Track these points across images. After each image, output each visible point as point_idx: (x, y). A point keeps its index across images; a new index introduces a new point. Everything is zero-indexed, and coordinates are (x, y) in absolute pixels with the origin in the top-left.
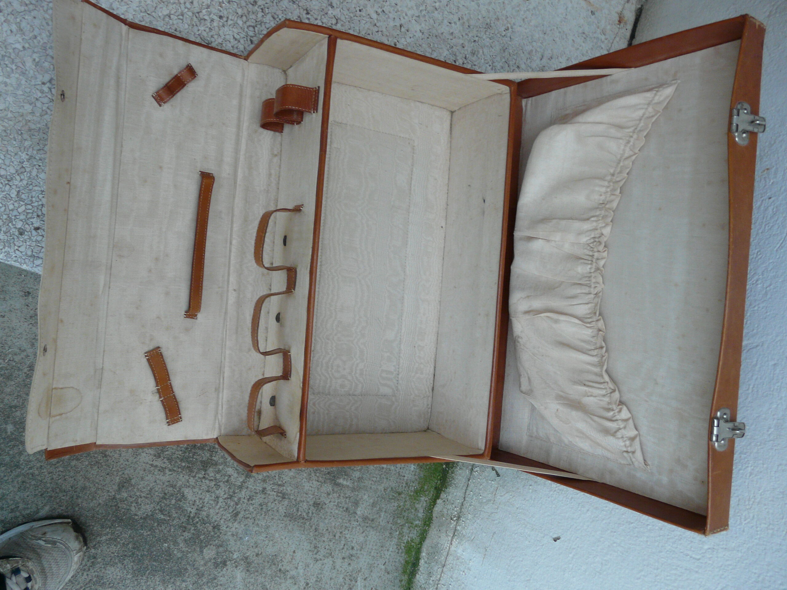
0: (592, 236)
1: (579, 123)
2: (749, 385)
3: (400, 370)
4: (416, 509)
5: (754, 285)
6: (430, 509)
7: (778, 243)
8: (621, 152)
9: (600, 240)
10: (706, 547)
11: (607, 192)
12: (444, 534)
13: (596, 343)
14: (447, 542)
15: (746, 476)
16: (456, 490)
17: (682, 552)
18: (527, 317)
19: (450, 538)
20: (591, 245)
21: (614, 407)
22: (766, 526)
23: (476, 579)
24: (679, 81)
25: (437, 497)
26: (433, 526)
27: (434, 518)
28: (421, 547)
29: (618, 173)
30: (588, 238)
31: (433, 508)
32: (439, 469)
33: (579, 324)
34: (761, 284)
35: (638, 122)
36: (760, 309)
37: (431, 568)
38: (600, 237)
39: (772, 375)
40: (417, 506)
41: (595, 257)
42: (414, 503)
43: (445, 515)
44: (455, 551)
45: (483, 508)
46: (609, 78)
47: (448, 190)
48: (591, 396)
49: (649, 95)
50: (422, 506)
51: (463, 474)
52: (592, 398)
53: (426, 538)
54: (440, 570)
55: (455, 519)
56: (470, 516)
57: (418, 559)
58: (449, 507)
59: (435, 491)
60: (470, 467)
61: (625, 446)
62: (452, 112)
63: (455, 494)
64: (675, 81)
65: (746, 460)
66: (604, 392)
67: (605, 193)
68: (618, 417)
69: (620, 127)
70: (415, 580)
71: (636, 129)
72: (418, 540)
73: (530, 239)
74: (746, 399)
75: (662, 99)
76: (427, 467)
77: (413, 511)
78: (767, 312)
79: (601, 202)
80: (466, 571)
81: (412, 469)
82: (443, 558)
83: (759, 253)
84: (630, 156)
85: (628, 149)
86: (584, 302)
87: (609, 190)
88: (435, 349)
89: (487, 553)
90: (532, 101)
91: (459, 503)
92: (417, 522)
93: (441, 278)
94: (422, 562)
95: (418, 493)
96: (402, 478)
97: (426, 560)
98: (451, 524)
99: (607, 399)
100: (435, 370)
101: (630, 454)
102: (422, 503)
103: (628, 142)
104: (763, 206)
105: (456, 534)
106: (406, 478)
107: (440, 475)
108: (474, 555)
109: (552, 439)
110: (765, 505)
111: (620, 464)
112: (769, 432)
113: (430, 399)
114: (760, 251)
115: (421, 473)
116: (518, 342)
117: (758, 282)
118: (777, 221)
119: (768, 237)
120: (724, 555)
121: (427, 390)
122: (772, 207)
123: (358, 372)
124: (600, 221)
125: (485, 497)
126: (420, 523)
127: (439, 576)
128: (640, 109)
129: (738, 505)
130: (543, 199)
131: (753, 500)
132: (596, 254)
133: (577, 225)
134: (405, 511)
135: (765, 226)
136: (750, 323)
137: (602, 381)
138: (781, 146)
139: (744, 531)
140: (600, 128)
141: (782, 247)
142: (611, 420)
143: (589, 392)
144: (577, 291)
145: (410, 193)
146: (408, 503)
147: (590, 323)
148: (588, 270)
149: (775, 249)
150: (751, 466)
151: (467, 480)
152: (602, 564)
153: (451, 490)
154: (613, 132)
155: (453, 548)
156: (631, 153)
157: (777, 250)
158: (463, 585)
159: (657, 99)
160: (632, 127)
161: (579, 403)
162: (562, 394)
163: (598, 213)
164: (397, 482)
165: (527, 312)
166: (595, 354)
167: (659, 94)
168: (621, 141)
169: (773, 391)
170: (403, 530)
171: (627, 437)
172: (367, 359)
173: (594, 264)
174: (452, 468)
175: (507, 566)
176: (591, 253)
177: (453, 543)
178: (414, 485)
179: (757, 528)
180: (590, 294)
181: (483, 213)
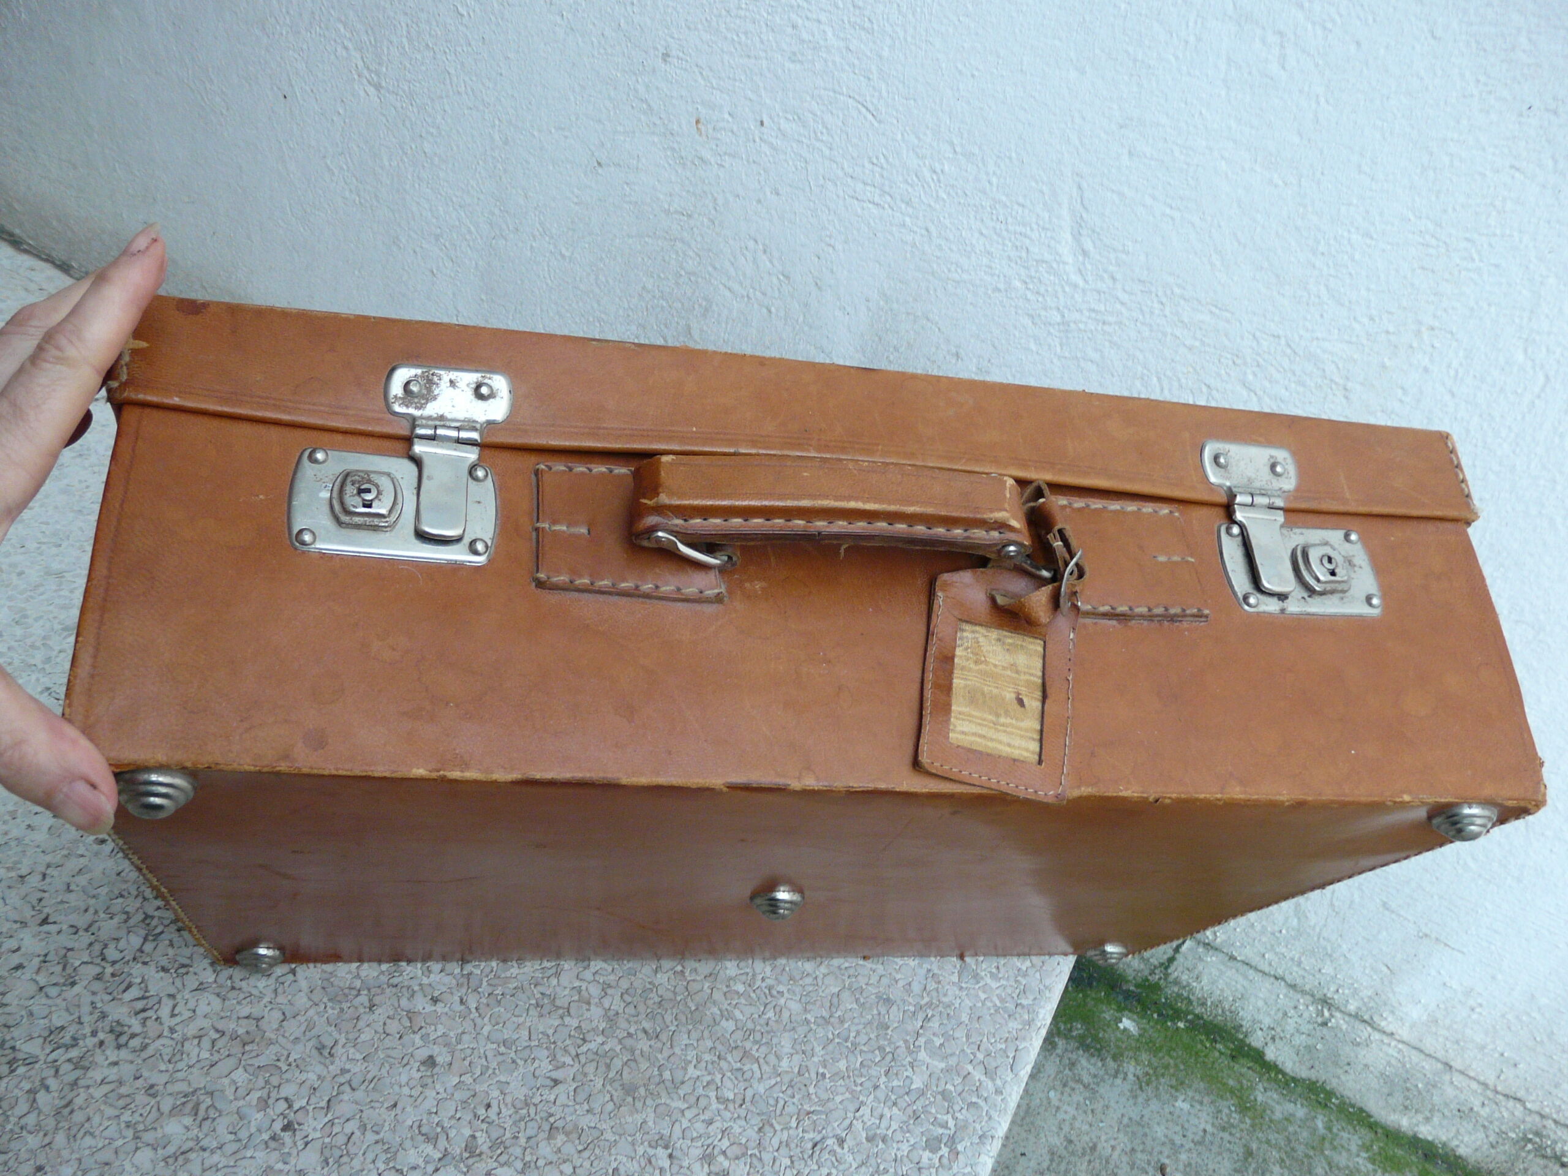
2: (1164, 215)
4: (1287, 1119)
5: (942, 178)
6: (1286, 1083)
7: (865, 118)
10: (1520, 357)
12: (1362, 1052)
14: (1385, 1048)
15: (1369, 246)
16: (1252, 1000)
17: (1523, 418)
19: (1376, 1036)
22: (1494, 213)
23: (1499, 977)
25: (1257, 1057)
26: (1333, 1084)
27: (1313, 1075)
28: (1382, 1128)
31: (1284, 1074)
32: (1186, 1039)
34: (943, 164)
36: (998, 172)
37: (1446, 1105)
39: (1153, 163)
40: (1278, 1115)
42: (1271, 1121)
43: (1311, 1041)
44: (1413, 1026)
45: (1314, 929)
50: (1278, 1103)
51: (1215, 972)
53: (1361, 1110)
54: (1457, 1079)
55: (1326, 1014)
56: (1328, 969)
57: (1415, 1143)
58: (1290, 1025)
59: (1242, 1061)
60: (1201, 950)
63: (1260, 1003)
65: (1332, 242)
70: (1472, 1160)
72: (1367, 1135)
74: (1193, 225)
76: (1182, 1067)
77: (1291, 1129)
78: (1010, 158)
80: (1471, 1002)
81: (1186, 1106)
82: (1428, 1065)
83: (875, 161)
89: (1433, 936)
91: (1286, 996)
92: (1320, 1124)
94: (1426, 1132)
95: (1245, 1107)
96: (1208, 1137)
97: (1420, 1117)
98: (1338, 1027)
102: (1270, 1102)
104: (773, 141)
105: (1366, 1017)
106: (1209, 1128)
107: (1201, 1042)
108: (1433, 972)
110: (1445, 211)
112: (1281, 183)
114: (870, 158)
115: (1195, 1086)
117: (938, 170)
118: (815, 115)
119: (844, 136)
120: (1547, 316)
122: (782, 121)
125: (1287, 919)
126: (1320, 1117)
127: (1474, 1085)
129: (1433, 271)
131: (1427, 237)
134: (1293, 1149)
135: (817, 139)
136: (1025, 196)
138: (657, 88)
139: (1497, 266)
141: (877, 109)
146: (1272, 1137)
149: (876, 124)
150: (1349, 231)
151: (1231, 964)
152: (1517, 622)
153: (1246, 1015)
155: (1404, 1033)
157: (880, 122)
158: (1510, 1017)
164: (1220, 1154)
169: (1188, 164)
170: (1341, 1165)
174: (1190, 1002)
175: (1480, 882)
177: (1389, 1029)
178: (1226, 1111)
179: (1495, 235)
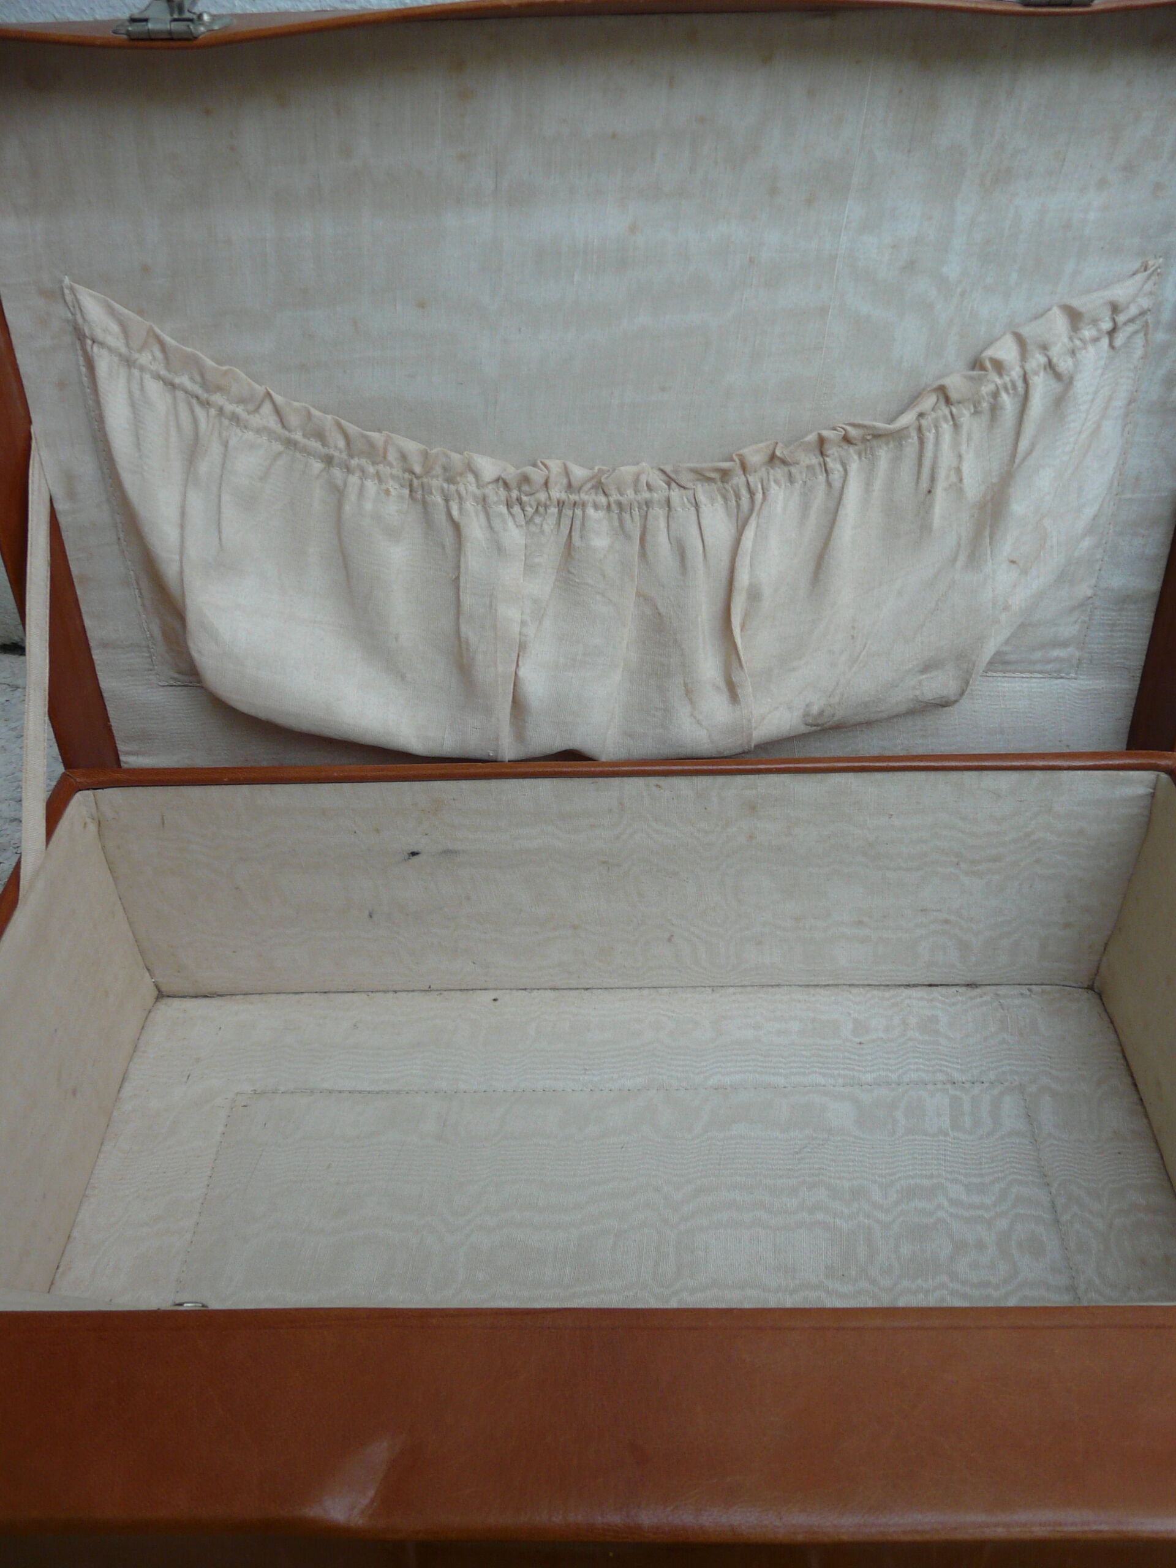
0: (503, 509)
1: (181, 573)
3: (940, 1077)
8: (265, 439)
9: (513, 484)
11: (378, 474)
13: (810, 468)
18: (746, 690)
20: (530, 510)
21: (986, 389)
24: (67, 280)
29: (324, 445)
30: (510, 523)
33: (758, 526)
35: (180, 394)
38: (506, 485)
41: (564, 496)
46: (58, 507)
47: (385, 992)
48: (958, 470)
49: (104, 364)
52: (966, 468)
61: (1096, 340)
62: (161, 995)
64: (67, 291)
66: (946, 427)
67: (380, 481)
68: (1016, 373)
69: (193, 451)
71: (197, 398)
73: (518, 706)
75: (115, 328)
79: (407, 492)
84: (277, 411)
85: (256, 420)
86: (694, 517)
87: (371, 470)
88: (855, 991)
90: (127, 753)
93: (646, 992)
99: (965, 415)
100: (915, 986)
101: (1121, 318)
103: (235, 419)
109: (1084, 590)
111: (1144, 357)
113: (1002, 991)
116: (821, 713)
121: (979, 1000)
123: (976, 1199)
124: (462, 489)
128: (142, 388)
130: (403, 677)
132: (557, 493)
133: (474, 561)
137: (914, 434)
140: (197, 503)
142: (1025, 400)
143: (948, 477)
144: (661, 540)
145: (398, 1092)
147: (752, 493)
148: (601, 514)
154: (206, 467)
156: (267, 408)
159: (115, 340)
160: (192, 411)
161: (982, 506)
162: (962, 558)
163: (439, 499)
165: (732, 691)
166: (839, 467)
167: (100, 335)
168: (233, 442)
171: (1071, 339)
172: (931, 1177)
173: (584, 496)
176: (554, 510)
180: (668, 501)
181: (448, 852)
